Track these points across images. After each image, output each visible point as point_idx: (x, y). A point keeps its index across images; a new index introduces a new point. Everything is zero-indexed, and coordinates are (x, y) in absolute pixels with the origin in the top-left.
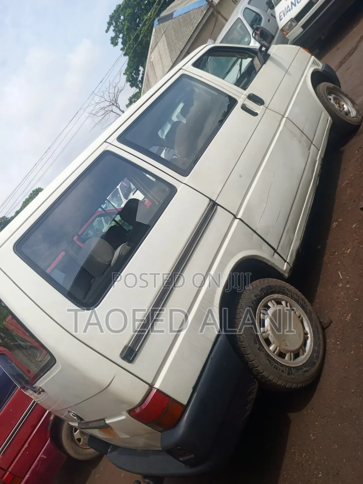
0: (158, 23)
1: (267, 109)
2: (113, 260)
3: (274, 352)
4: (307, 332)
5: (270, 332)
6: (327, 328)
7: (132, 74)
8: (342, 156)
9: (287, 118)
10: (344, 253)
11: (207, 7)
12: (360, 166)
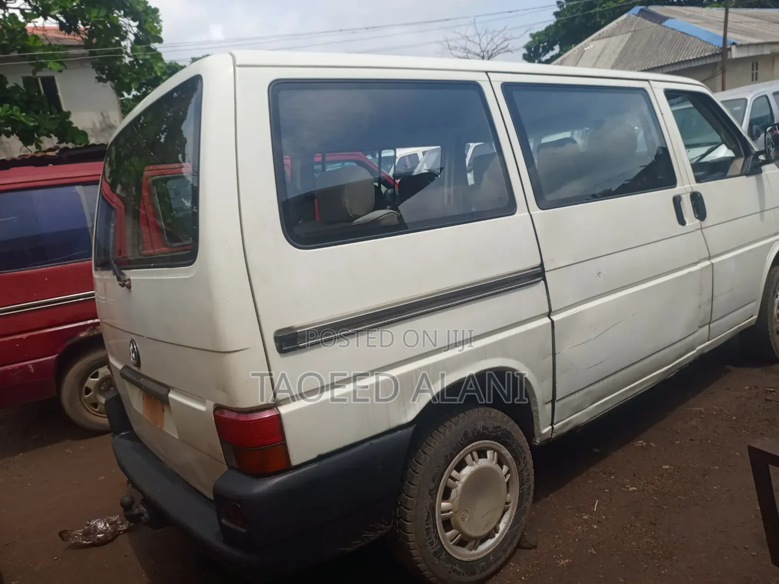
0: (637, 13)
1: (700, 230)
2: (361, 218)
3: (442, 512)
4: (499, 529)
5: (460, 485)
6: (525, 548)
7: (540, 43)
8: (723, 375)
9: (712, 264)
10: (624, 486)
11: (716, 50)
12: (737, 407)
